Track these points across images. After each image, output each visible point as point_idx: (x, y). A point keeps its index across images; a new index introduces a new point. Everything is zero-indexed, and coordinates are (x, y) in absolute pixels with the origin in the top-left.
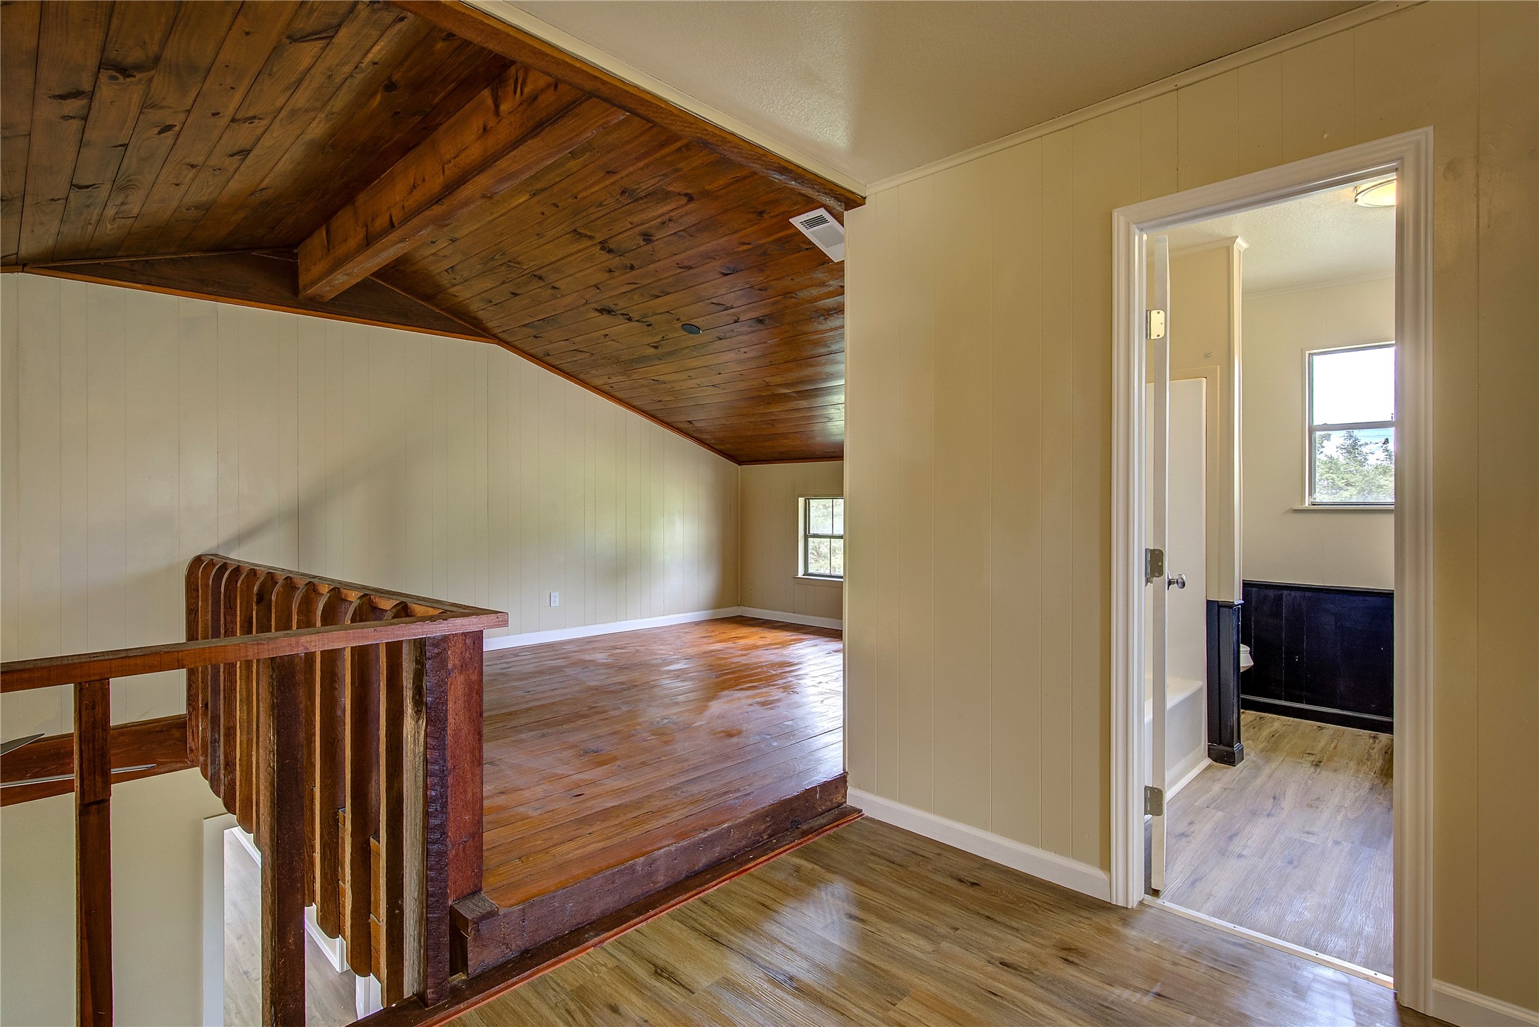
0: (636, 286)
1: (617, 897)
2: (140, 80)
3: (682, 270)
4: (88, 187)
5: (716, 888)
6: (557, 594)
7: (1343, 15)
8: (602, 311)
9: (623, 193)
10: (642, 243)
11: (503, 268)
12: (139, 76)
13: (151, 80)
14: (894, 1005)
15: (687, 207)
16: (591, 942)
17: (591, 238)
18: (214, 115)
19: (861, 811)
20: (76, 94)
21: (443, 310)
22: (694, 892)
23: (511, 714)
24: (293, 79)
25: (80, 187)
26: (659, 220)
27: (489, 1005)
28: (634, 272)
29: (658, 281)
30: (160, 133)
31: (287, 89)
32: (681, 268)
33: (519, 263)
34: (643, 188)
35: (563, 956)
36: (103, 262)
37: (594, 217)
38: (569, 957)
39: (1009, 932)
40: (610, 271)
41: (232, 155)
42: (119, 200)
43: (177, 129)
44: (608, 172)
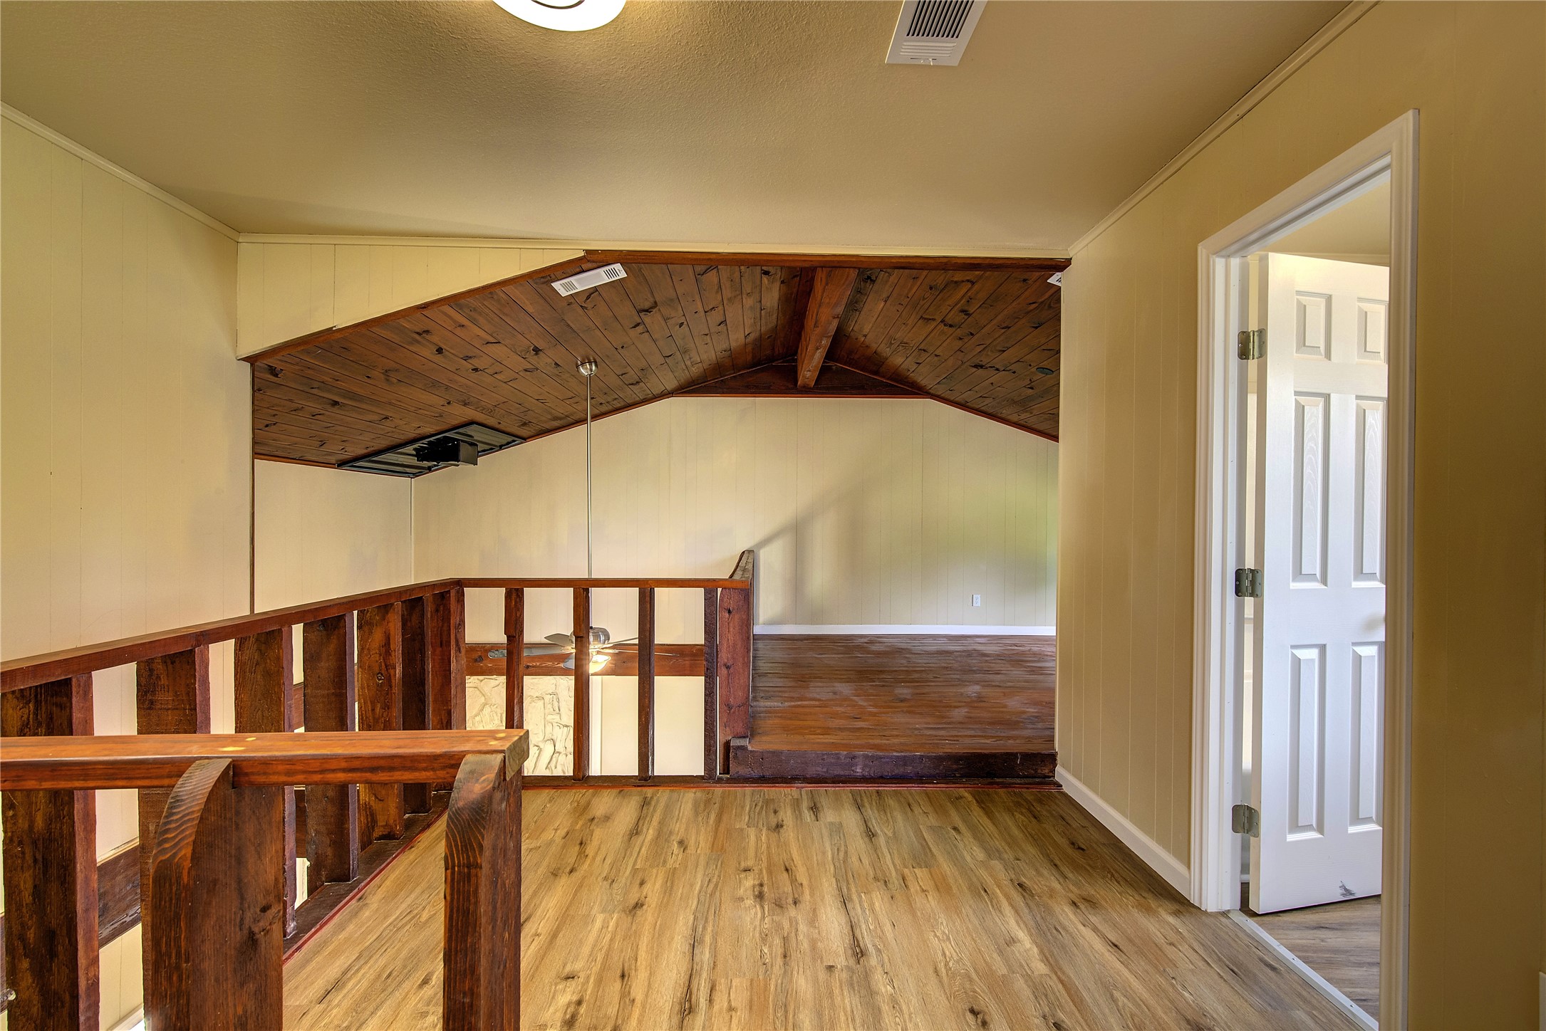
0: (985, 346)
1: (825, 770)
2: (656, 312)
3: (1003, 330)
4: (670, 356)
5: (893, 789)
6: (979, 596)
7: (1345, 9)
8: (976, 366)
9: (931, 288)
10: (966, 317)
11: (901, 348)
12: (654, 310)
13: (659, 310)
14: (913, 868)
15: (974, 289)
16: (796, 785)
17: (934, 320)
18: (696, 313)
19: (1061, 786)
20: (638, 325)
21: (888, 379)
22: (876, 785)
23: (881, 671)
24: (716, 288)
25: (668, 357)
26: (964, 300)
27: (729, 791)
28: (976, 337)
29: (995, 340)
30: (680, 327)
31: (717, 292)
32: (1003, 328)
33: (906, 343)
34: (940, 282)
35: (777, 785)
36: (703, 385)
37: (926, 306)
38: (780, 787)
39: (1056, 876)
40: (961, 339)
41: (720, 325)
42: (688, 357)
43: (685, 323)
44: (914, 278)
